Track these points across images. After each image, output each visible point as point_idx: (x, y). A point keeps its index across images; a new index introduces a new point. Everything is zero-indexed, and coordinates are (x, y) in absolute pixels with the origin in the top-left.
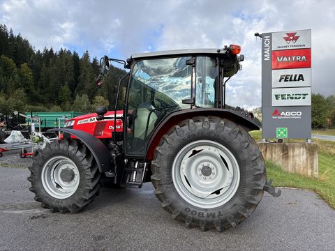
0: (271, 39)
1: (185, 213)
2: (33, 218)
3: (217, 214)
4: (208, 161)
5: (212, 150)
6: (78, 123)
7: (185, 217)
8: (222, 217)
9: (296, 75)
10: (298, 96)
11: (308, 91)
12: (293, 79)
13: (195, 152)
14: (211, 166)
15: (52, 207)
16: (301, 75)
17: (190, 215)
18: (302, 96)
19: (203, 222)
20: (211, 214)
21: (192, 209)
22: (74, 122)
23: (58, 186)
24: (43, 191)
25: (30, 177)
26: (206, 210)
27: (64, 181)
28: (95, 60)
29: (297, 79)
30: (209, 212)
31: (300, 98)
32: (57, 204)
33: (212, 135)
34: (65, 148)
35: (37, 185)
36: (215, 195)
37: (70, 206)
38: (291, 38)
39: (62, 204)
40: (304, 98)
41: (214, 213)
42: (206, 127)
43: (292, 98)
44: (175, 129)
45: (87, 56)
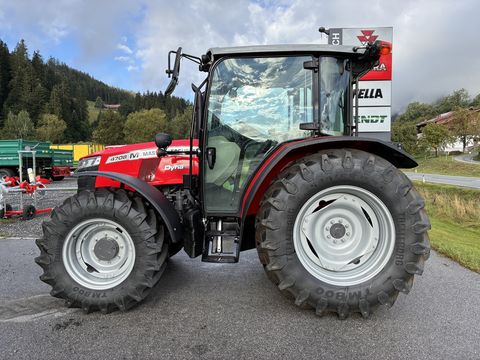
0: (341, 37)
1: (317, 296)
2: (59, 327)
3: (363, 293)
4: (339, 216)
5: (349, 200)
6: (109, 161)
7: (316, 301)
8: (370, 297)
9: (373, 90)
10: (375, 119)
11: (387, 112)
12: (369, 95)
13: (323, 204)
14: (345, 223)
15: (86, 305)
16: (379, 91)
17: (323, 298)
18: (380, 119)
19: (343, 306)
20: (355, 293)
21: (326, 289)
22: (99, 159)
23: (91, 268)
24: (66, 279)
25: (41, 258)
26: (347, 288)
27: (100, 259)
28: (36, 56)
29: (374, 95)
30: (352, 291)
31: (377, 121)
32: (95, 299)
33: (357, 178)
34: (108, 205)
35: (56, 271)
36: (354, 266)
37: (120, 302)
38: (368, 37)
39: (104, 299)
40: (382, 121)
41: (360, 293)
42: (348, 165)
43: (367, 121)
44: (299, 169)
45: (22, 49)
